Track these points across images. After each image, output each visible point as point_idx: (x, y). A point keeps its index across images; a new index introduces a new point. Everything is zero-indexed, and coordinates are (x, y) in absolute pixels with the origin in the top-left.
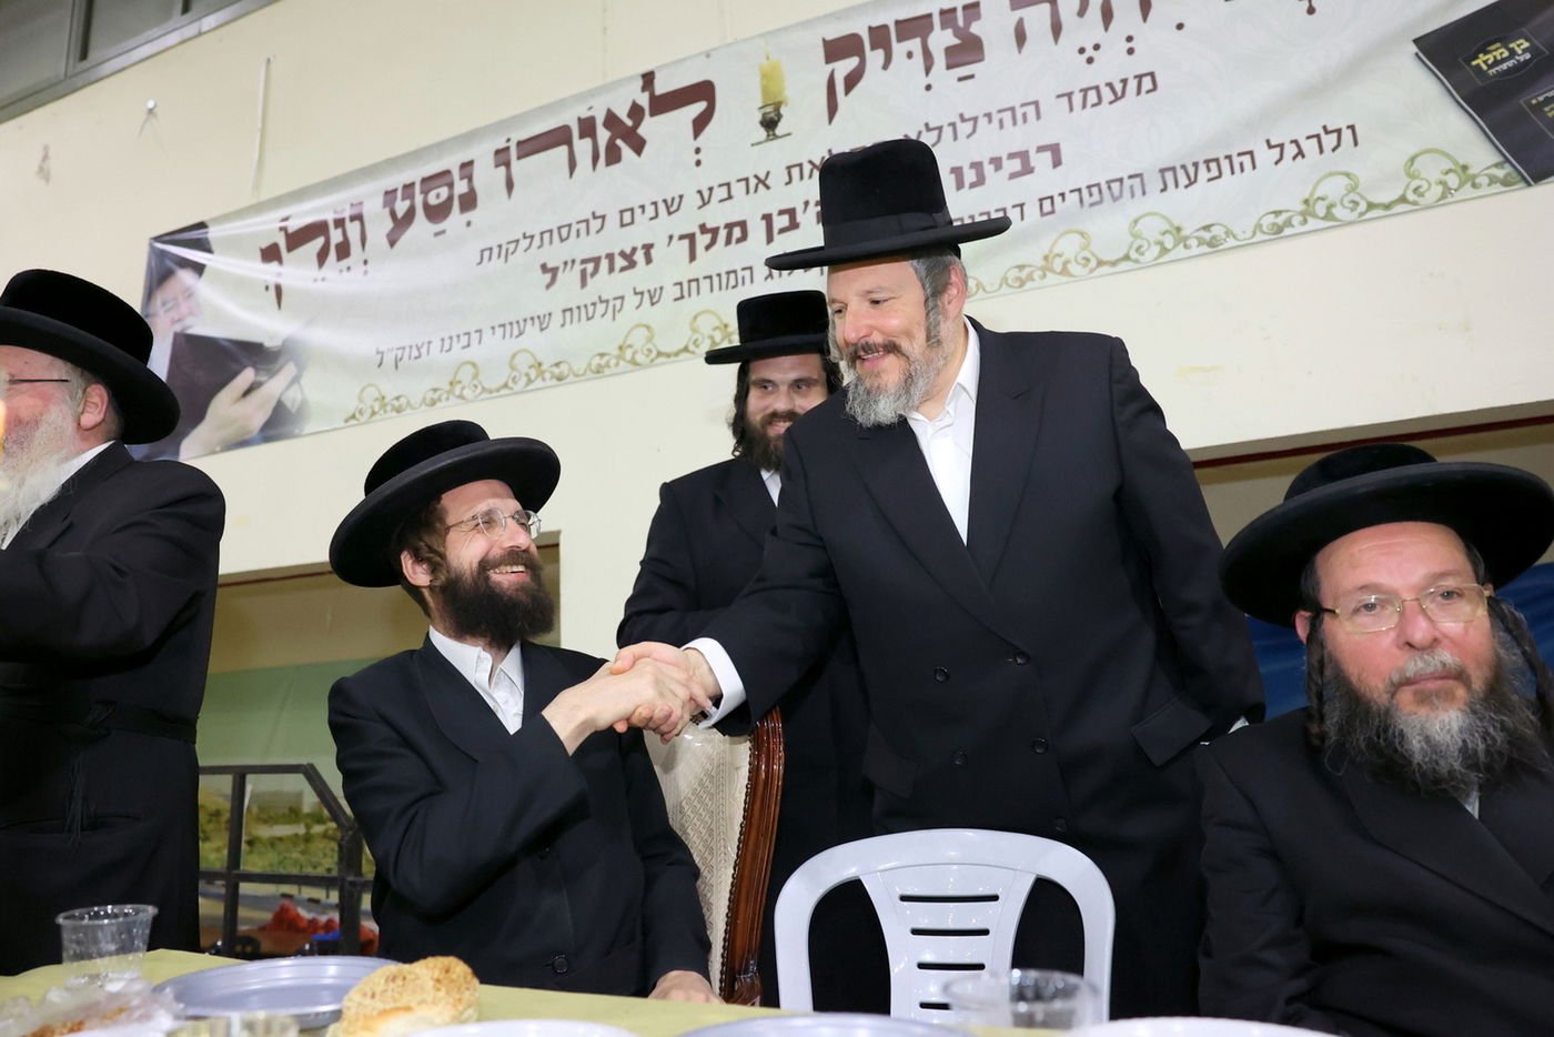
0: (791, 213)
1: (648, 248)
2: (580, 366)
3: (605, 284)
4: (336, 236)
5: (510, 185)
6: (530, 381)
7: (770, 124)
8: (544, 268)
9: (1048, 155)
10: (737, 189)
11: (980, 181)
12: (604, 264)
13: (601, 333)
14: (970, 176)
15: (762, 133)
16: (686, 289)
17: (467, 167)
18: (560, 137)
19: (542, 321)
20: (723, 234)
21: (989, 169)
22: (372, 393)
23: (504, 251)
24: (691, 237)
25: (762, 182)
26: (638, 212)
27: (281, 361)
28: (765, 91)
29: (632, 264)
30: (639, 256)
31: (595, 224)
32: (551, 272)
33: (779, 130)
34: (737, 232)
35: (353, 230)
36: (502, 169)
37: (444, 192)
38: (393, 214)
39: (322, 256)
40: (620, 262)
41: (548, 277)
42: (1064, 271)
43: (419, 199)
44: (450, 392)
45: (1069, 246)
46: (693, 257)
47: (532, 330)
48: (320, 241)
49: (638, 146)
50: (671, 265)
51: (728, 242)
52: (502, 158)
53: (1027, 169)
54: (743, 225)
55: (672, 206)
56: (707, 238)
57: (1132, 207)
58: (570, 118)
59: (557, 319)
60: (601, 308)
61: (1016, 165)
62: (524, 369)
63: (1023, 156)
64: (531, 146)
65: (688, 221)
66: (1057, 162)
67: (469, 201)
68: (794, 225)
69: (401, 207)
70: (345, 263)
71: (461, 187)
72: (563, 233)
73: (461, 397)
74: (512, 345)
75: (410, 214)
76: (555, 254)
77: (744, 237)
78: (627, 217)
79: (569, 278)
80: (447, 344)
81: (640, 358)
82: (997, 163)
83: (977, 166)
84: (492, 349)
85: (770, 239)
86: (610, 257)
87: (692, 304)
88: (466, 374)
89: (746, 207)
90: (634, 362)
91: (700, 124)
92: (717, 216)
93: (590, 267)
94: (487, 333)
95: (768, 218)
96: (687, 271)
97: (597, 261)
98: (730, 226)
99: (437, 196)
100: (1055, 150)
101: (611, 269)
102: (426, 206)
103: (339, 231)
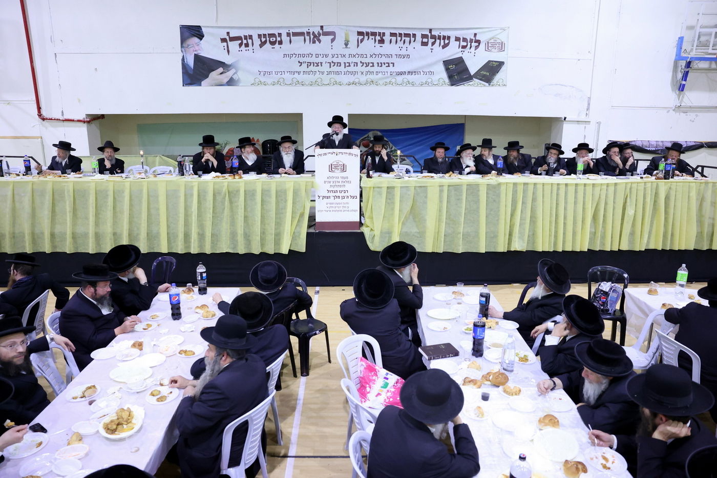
0: (349, 63)
1: (321, 63)
2: (307, 83)
3: (312, 68)
4: (245, 41)
5: (290, 42)
6: (296, 84)
7: (346, 45)
8: (299, 62)
9: (392, 64)
10: (340, 56)
11: (381, 66)
12: (312, 64)
13: (311, 77)
14: (380, 65)
15: (345, 46)
16: (329, 73)
17: (280, 35)
18: (302, 34)
19: (299, 73)
20: (336, 64)
21: (383, 64)
22: (257, 80)
23: (290, 56)
24: (330, 63)
25: (344, 56)
26: (319, 55)
27: (231, 68)
28: (346, 38)
29: (318, 66)
30: (319, 64)
31: (310, 56)
32: (301, 63)
33: (348, 47)
34: (339, 64)
35: (250, 41)
36: (289, 38)
37: (274, 39)
38: (261, 41)
39: (240, 45)
40: (315, 65)
41: (300, 64)
42: (392, 84)
43: (268, 39)
44: (278, 83)
45: (393, 80)
46: (330, 67)
47: (296, 74)
48: (240, 41)
49: (320, 41)
50: (325, 67)
51: (337, 66)
52: (288, 34)
53: (389, 66)
54: (340, 63)
55: (327, 56)
56: (333, 64)
57: (403, 76)
58: (305, 30)
59: (302, 73)
60: (311, 73)
61: (387, 65)
62: (295, 82)
63: (388, 63)
64: (295, 34)
65: (329, 59)
66: (393, 66)
67: (281, 43)
68: (349, 66)
69: (263, 40)
70: (247, 48)
71: (279, 39)
72: (304, 56)
73: (280, 84)
74: (292, 76)
75: (265, 42)
76: (302, 60)
77: (340, 66)
78: (317, 56)
79: (305, 65)
80: (277, 73)
81: (319, 84)
82: (384, 63)
83: (381, 63)
84: (287, 76)
85: (345, 67)
86: (313, 63)
87: (330, 76)
88: (281, 80)
89: (340, 60)
90: (318, 85)
91: (333, 40)
92: (335, 60)
93: (309, 64)
94: (286, 73)
95: (345, 63)
96: (329, 70)
97: (311, 63)
98: (338, 63)
99: (273, 39)
100: (393, 63)
101: (314, 66)
102: (270, 40)
103: (246, 41)
